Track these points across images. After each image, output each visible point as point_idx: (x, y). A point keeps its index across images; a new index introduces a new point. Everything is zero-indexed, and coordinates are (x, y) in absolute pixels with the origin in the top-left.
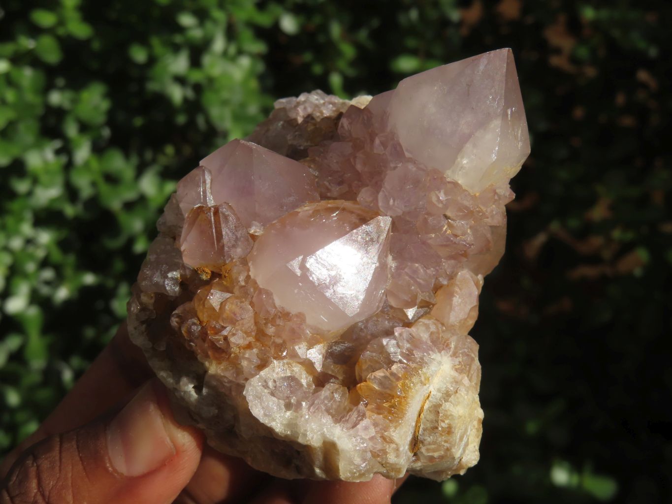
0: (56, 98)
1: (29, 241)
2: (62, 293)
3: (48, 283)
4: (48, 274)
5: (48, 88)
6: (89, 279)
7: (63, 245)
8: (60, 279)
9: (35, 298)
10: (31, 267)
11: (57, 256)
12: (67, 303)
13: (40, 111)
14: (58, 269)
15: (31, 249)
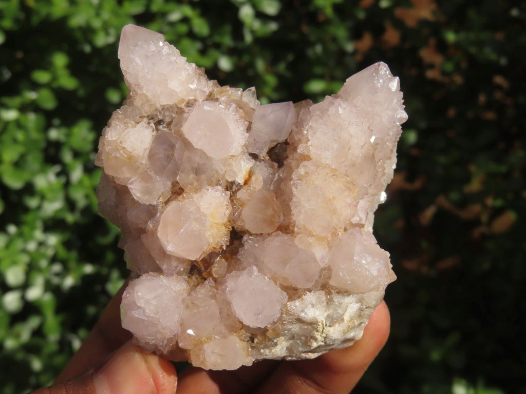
0: (54, 134)
1: (41, 244)
2: (69, 282)
3: (57, 275)
4: (57, 268)
5: (48, 126)
6: (88, 269)
7: (67, 245)
8: (66, 271)
9: (49, 287)
10: (44, 263)
11: (62, 253)
12: (73, 289)
13: (43, 145)
14: (64, 263)
15: (43, 250)
